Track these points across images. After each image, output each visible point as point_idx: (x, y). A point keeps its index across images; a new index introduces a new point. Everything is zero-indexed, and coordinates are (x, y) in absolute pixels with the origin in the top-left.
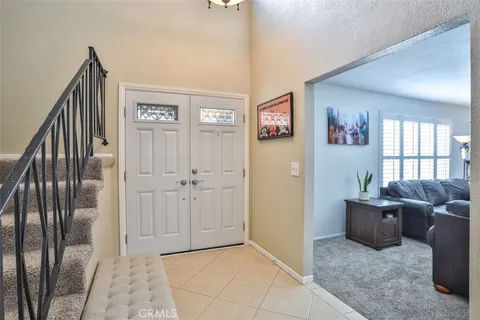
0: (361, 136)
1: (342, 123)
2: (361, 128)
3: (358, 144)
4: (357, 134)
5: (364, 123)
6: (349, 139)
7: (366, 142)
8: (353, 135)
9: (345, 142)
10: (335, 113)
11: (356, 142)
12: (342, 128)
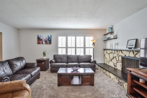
0: (48, 42)
1: (41, 39)
2: (48, 39)
3: (47, 44)
4: (47, 41)
5: (49, 38)
6: (44, 43)
7: (50, 43)
8: (45, 41)
9: (42, 43)
10: (39, 36)
11: (46, 43)
12: (42, 40)
